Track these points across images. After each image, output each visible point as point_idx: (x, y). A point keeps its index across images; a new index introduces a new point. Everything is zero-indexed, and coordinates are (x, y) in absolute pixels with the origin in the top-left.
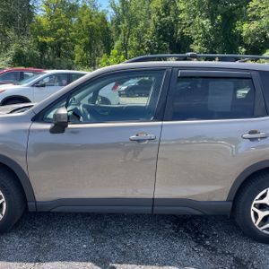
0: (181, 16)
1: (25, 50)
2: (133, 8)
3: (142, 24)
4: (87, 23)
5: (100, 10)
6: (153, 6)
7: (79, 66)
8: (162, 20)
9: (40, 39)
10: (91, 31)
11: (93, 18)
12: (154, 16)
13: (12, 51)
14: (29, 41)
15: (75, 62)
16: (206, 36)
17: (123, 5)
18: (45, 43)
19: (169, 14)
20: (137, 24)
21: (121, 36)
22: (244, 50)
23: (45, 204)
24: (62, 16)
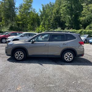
0: (62, 15)
1: (13, 25)
2: (47, 12)
3: (50, 17)
4: (32, 17)
5: (36, 13)
6: (53, 11)
7: (29, 30)
8: (56, 16)
9: (18, 22)
10: (33, 19)
11: (34, 15)
12: (54, 14)
13: (9, 26)
14: (15, 23)
15: (28, 29)
16: (70, 21)
17: (43, 11)
18: (19, 23)
19: (58, 14)
20: (48, 17)
21: (43, 21)
22: (81, 25)
23: (30, 55)
24: (25, 15)
